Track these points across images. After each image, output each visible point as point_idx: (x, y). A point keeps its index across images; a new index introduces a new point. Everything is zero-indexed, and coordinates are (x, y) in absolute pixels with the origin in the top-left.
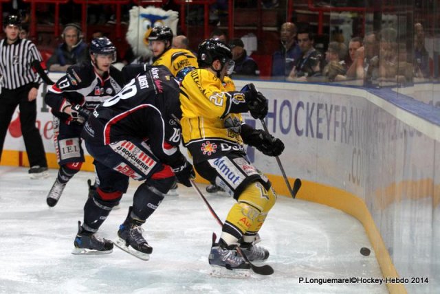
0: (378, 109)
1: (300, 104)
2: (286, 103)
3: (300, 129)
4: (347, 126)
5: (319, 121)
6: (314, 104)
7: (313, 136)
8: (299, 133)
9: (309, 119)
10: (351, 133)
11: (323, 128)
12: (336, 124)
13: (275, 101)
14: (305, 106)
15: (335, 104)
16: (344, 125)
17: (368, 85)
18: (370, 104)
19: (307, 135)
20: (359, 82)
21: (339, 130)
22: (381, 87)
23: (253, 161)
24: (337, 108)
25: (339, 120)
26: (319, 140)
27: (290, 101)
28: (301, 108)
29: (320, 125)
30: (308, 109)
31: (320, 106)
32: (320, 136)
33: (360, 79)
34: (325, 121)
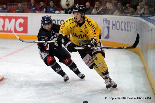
0: (144, 23)
1: (122, 22)
2: (118, 21)
3: (122, 29)
4: (136, 28)
5: (128, 26)
6: (126, 22)
7: (126, 31)
8: (122, 30)
9: (125, 26)
10: (137, 30)
11: (129, 29)
12: (132, 27)
13: (115, 21)
14: (124, 22)
15: (132, 22)
16: (134, 28)
17: (141, 16)
18: (142, 22)
19: (124, 31)
20: (139, 15)
21: (133, 29)
22: (145, 17)
23: (109, 38)
24: (133, 23)
25: (133, 26)
26: (128, 32)
27: (119, 21)
28: (122, 23)
29: (128, 28)
30: (124, 23)
31: (128, 22)
32: (128, 31)
33: (139, 14)
34: (129, 26)
